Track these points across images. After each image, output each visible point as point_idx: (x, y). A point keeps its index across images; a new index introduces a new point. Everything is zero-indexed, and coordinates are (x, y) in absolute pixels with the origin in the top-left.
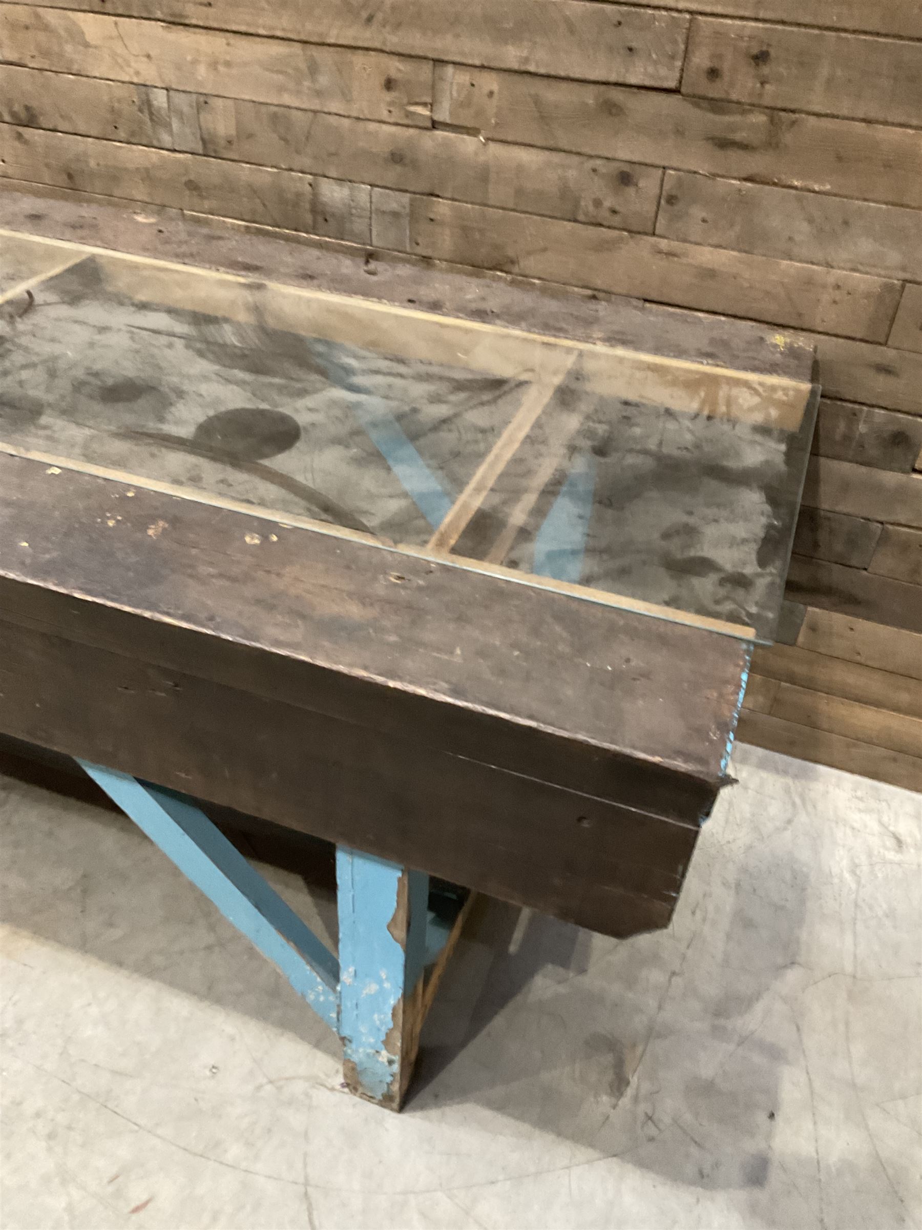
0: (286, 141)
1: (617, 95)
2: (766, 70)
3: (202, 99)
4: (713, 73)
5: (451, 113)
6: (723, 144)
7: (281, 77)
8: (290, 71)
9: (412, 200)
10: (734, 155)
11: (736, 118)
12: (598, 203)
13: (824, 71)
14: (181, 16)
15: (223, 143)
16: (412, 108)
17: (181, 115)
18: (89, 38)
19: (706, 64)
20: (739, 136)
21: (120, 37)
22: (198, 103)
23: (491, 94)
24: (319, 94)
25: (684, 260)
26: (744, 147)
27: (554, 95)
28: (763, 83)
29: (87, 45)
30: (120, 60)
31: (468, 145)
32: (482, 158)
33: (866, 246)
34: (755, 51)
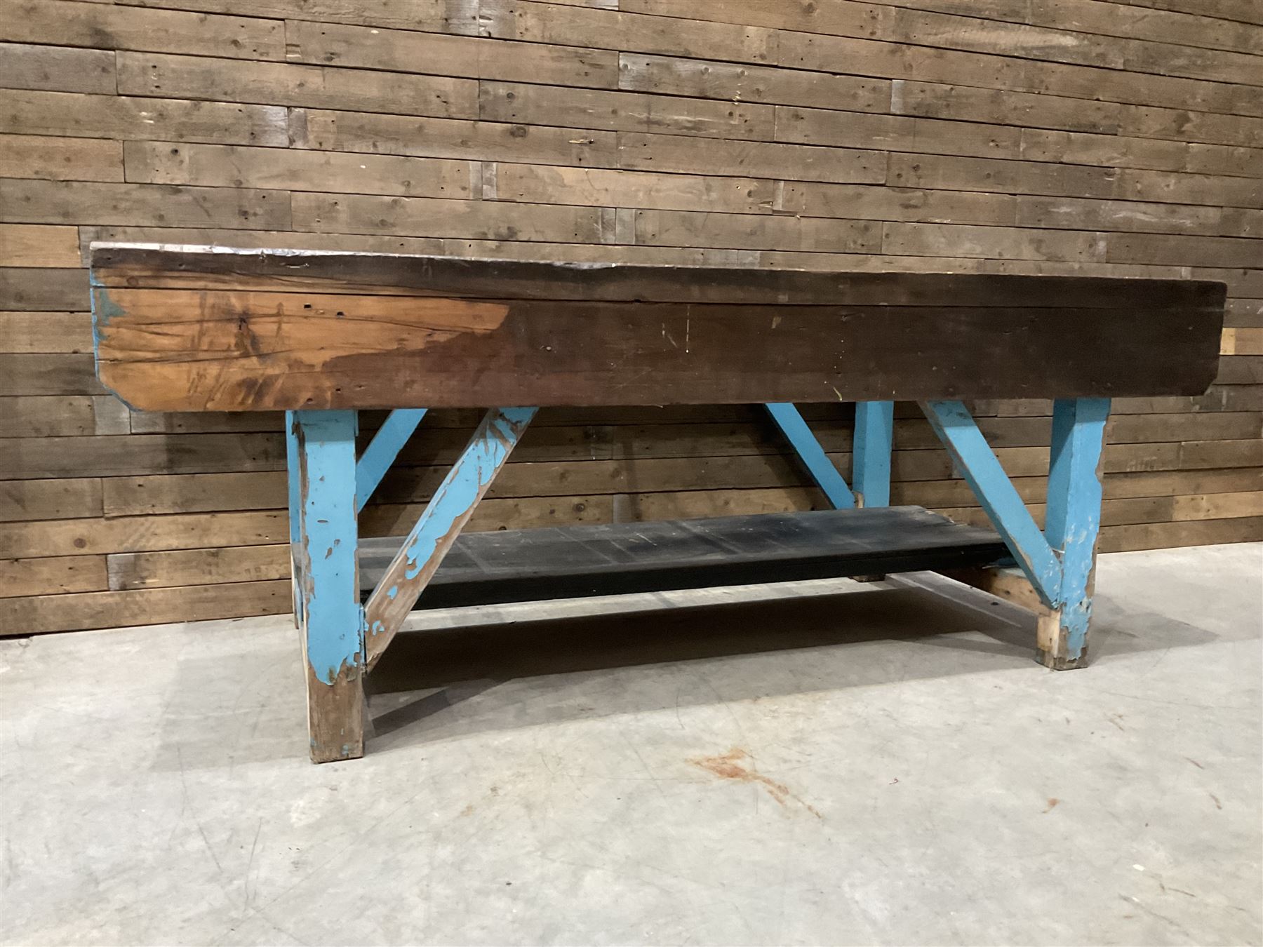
0: (690, 230)
1: (861, 189)
2: (920, 172)
3: (639, 212)
4: (899, 176)
5: (783, 206)
6: (907, 206)
7: (690, 195)
8: (694, 191)
9: (761, 254)
10: (911, 211)
11: (910, 194)
12: (855, 242)
13: (941, 172)
14: (633, 166)
15: (650, 236)
16: (761, 205)
17: (623, 222)
18: (565, 181)
19: (897, 172)
20: (912, 202)
21: (589, 180)
22: (636, 214)
23: (802, 194)
24: (711, 202)
25: (896, 264)
26: (915, 207)
27: (833, 191)
28: (919, 178)
29: (565, 186)
30: (586, 194)
31: (791, 221)
32: (798, 226)
33: (968, 246)
34: (915, 165)
